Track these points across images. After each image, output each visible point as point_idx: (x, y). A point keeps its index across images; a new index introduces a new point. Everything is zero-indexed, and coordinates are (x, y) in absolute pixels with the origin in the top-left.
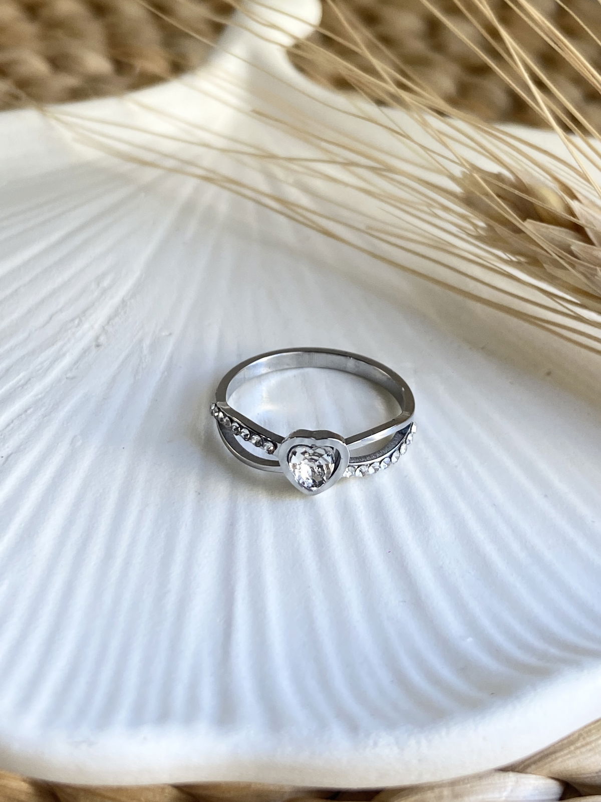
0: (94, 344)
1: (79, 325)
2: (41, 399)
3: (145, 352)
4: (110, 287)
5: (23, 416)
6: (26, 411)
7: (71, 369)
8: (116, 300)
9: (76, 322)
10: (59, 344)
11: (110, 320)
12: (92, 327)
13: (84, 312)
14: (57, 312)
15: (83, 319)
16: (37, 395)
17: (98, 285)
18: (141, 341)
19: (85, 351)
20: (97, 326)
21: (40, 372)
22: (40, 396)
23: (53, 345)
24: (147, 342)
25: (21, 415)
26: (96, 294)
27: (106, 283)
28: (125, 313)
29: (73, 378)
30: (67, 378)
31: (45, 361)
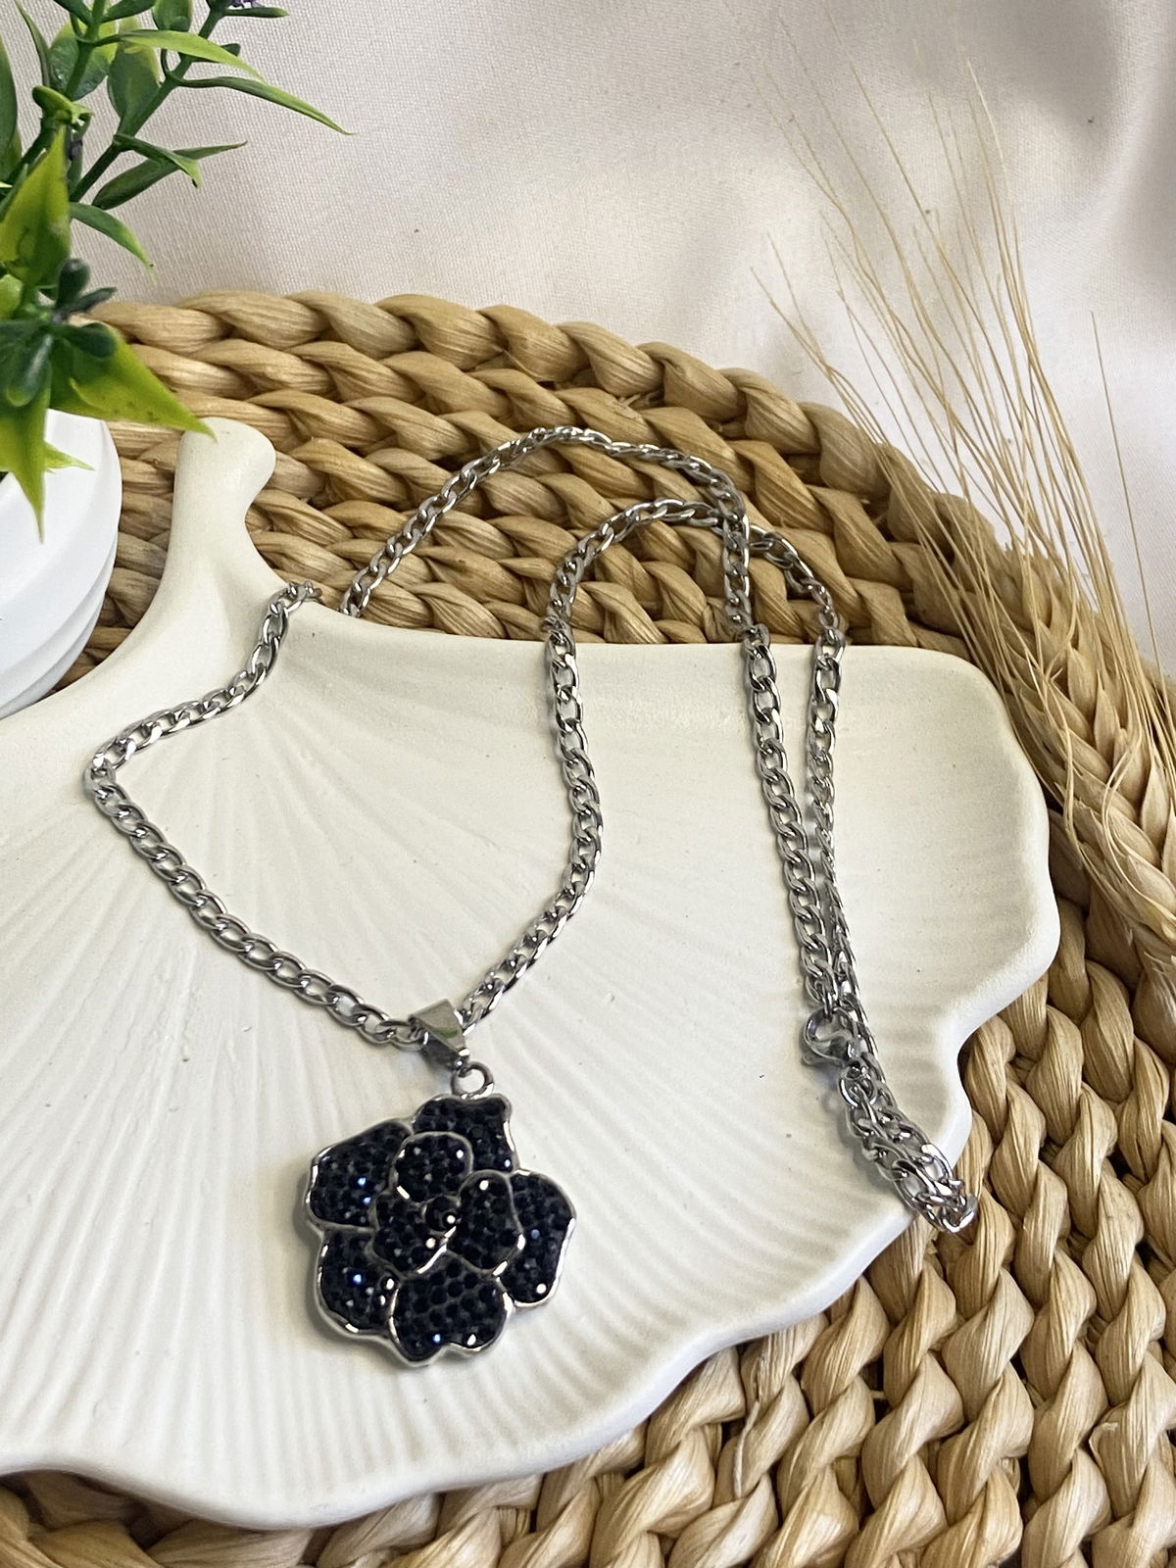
0: (180, 1058)
1: (159, 1038)
2: (157, 1144)
3: (233, 1058)
4: (173, 980)
5: (148, 1169)
6: (148, 1163)
7: (170, 1098)
8: (184, 995)
9: (155, 1033)
10: (149, 1070)
11: (186, 1022)
12: (172, 1037)
13: (159, 1017)
14: (132, 1026)
15: (161, 1029)
16: (151, 1140)
17: (161, 977)
18: (224, 1045)
19: (176, 1070)
20: (176, 1036)
21: (142, 1111)
22: (154, 1141)
23: (143, 1071)
24: (231, 1044)
25: (145, 1168)
26: (162, 991)
27: (167, 976)
28: (198, 1009)
29: (177, 1110)
30: (171, 1110)
31: (143, 1095)
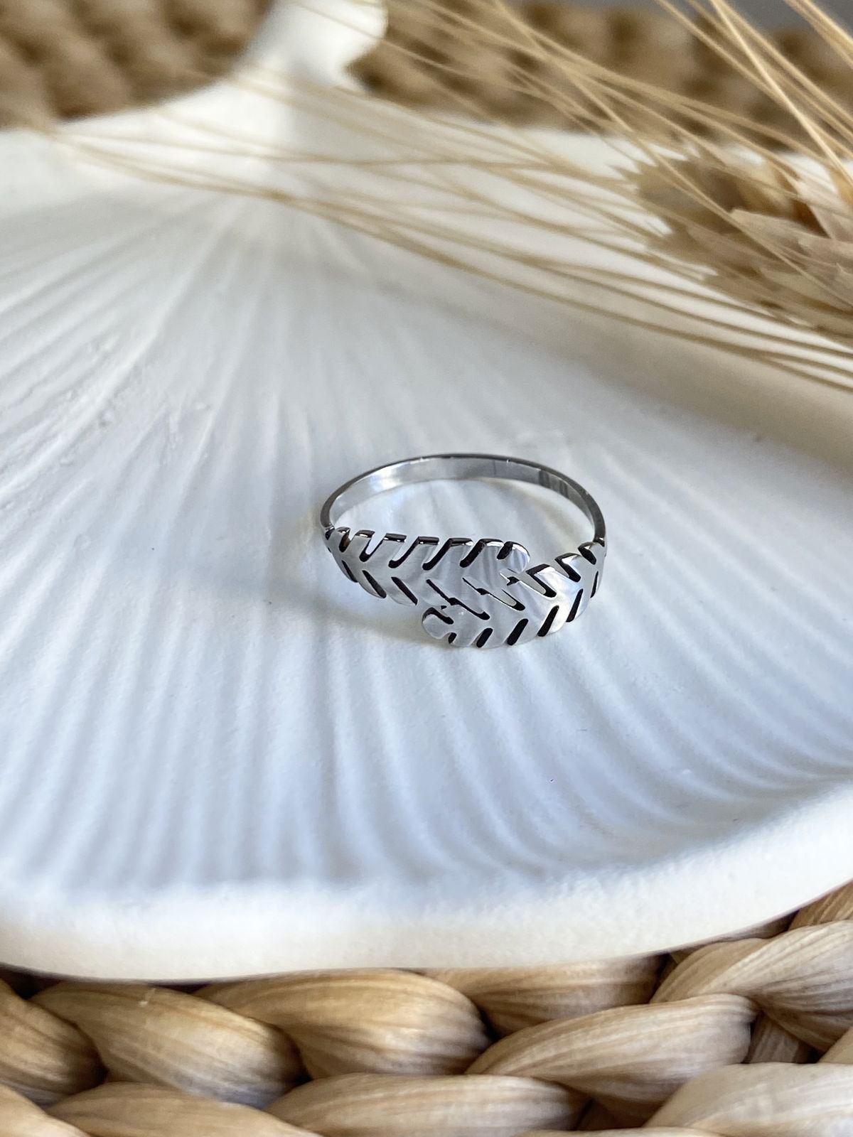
0: (97, 422)
1: (73, 398)
2: (24, 492)
3: (174, 428)
4: (114, 351)
5: (1, 512)
6: (4, 506)
7: (65, 454)
8: (126, 366)
9: (69, 395)
10: (46, 422)
11: (117, 392)
12: (93, 400)
13: (80, 382)
14: (39, 384)
15: (79, 391)
16: (19, 486)
17: (98, 348)
18: (166, 416)
19: (85, 432)
20: (99, 400)
21: (21, 457)
22: (23, 488)
23: (37, 424)
24: (174, 419)
26: (95, 359)
27: (108, 346)
28: (140, 382)
29: (70, 465)
30: (62, 465)
31: (26, 444)
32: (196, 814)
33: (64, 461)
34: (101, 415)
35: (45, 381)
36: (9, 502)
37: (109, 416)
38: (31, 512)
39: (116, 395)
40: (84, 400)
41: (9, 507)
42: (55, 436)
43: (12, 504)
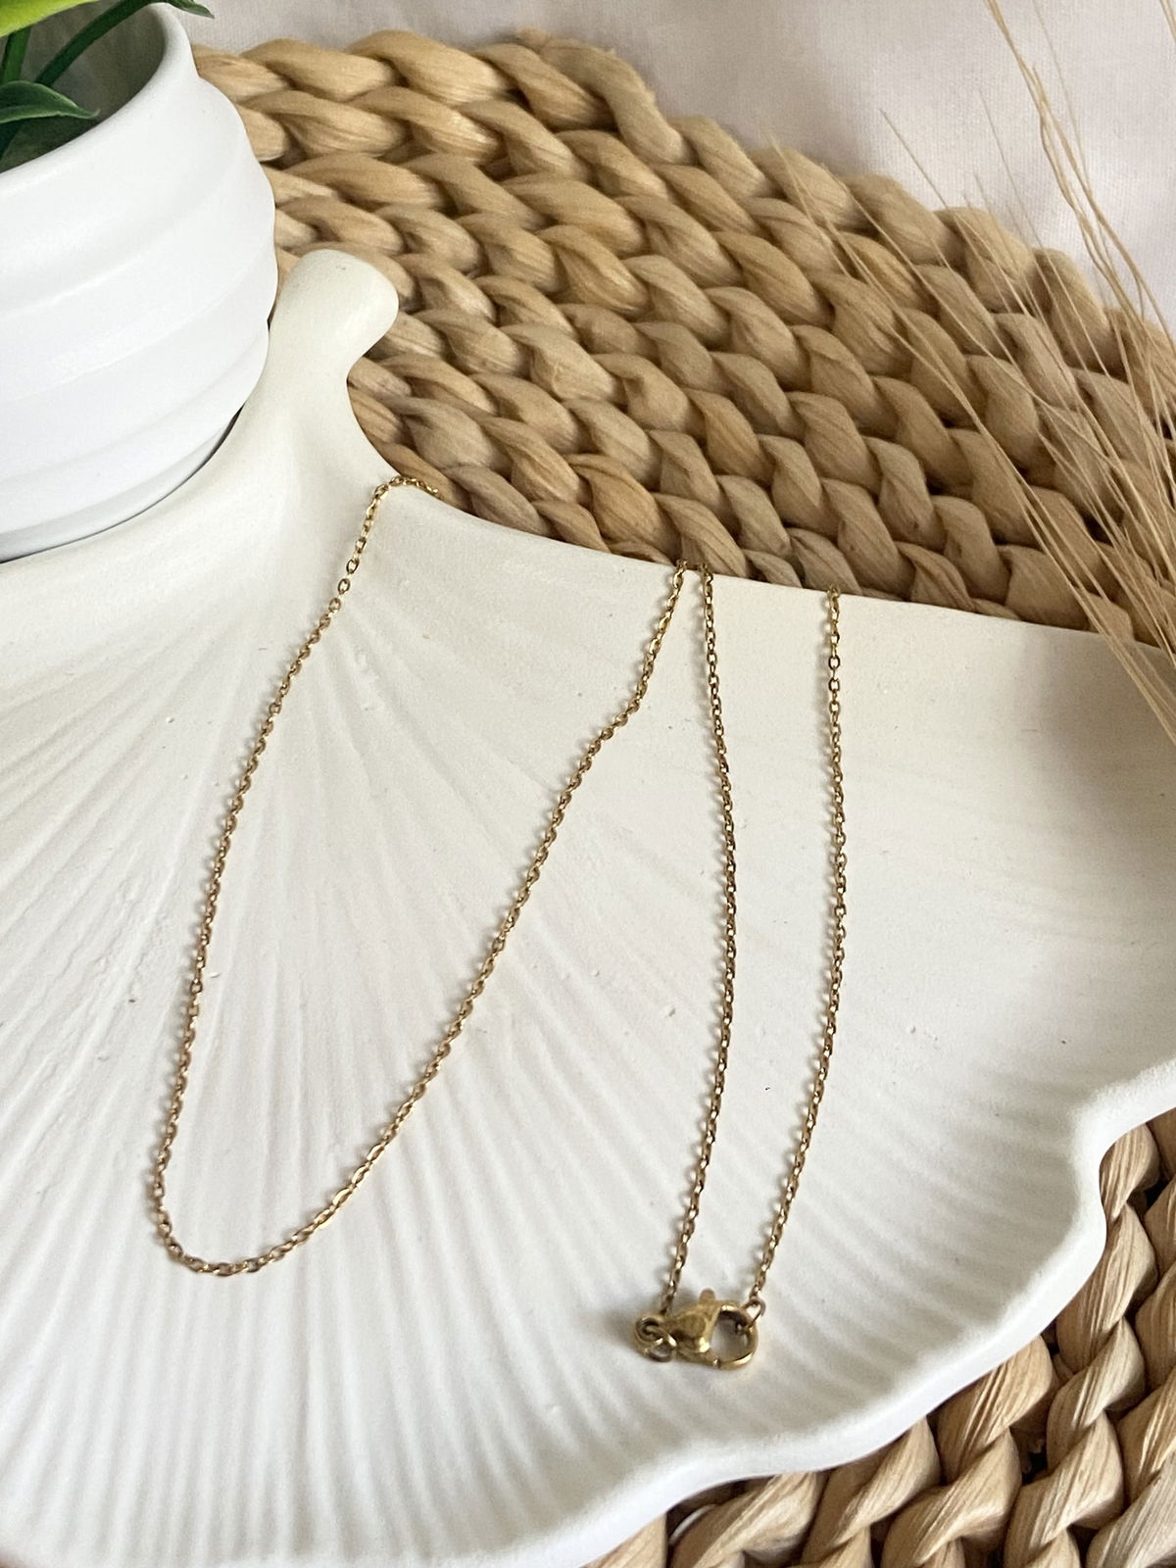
0: (128, 998)
1: (106, 968)
2: (73, 1097)
4: (139, 901)
5: (55, 1127)
6: (57, 1119)
7: (101, 1045)
8: (149, 921)
9: (103, 962)
10: (85, 1003)
11: (144, 955)
12: (122, 970)
13: (110, 946)
14: (75, 951)
15: (111, 958)
16: (68, 1090)
17: (124, 896)
19: (118, 1010)
20: (128, 970)
21: (66, 1053)
22: (69, 1094)
23: (77, 1006)
25: (51, 1126)
26: (122, 914)
27: (132, 896)
29: (107, 1058)
31: (71, 1033)
32: (208, 1461)
33: (103, 1053)
34: (130, 988)
35: (81, 946)
36: (59, 1115)
37: (137, 992)
38: (80, 1125)
39: (142, 960)
40: (115, 969)
41: (61, 1120)
42: (93, 1019)
43: (63, 1116)
